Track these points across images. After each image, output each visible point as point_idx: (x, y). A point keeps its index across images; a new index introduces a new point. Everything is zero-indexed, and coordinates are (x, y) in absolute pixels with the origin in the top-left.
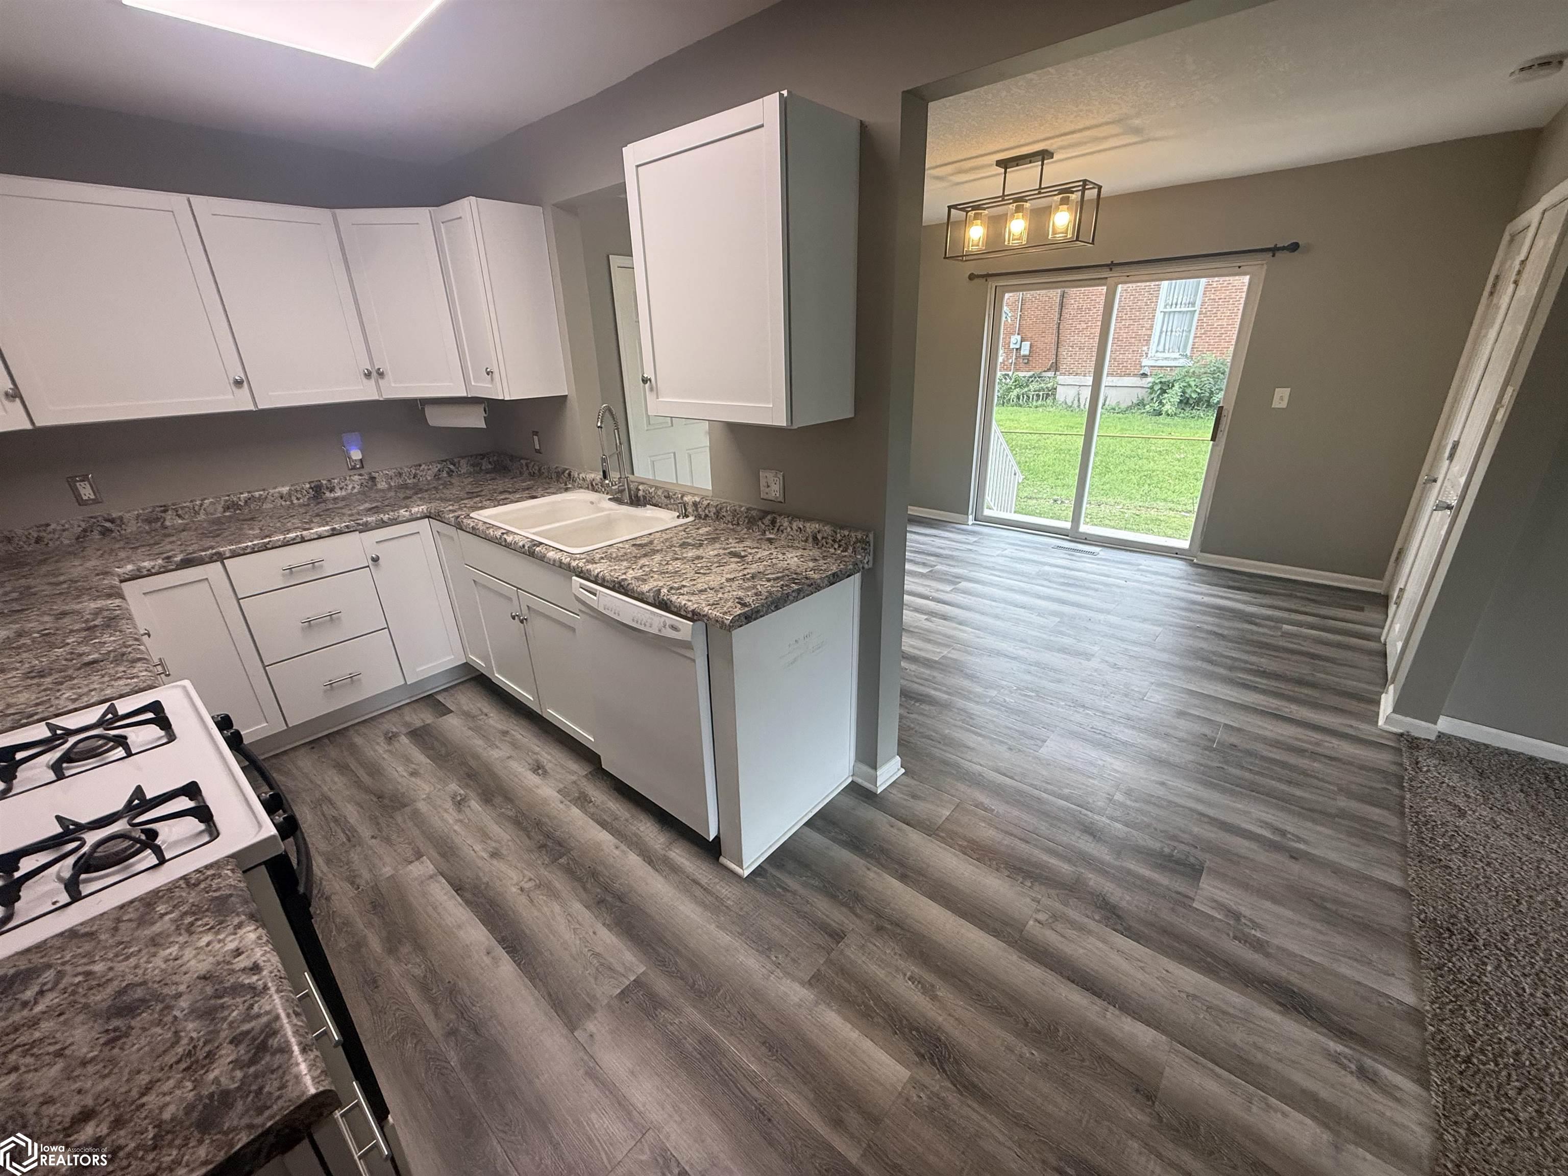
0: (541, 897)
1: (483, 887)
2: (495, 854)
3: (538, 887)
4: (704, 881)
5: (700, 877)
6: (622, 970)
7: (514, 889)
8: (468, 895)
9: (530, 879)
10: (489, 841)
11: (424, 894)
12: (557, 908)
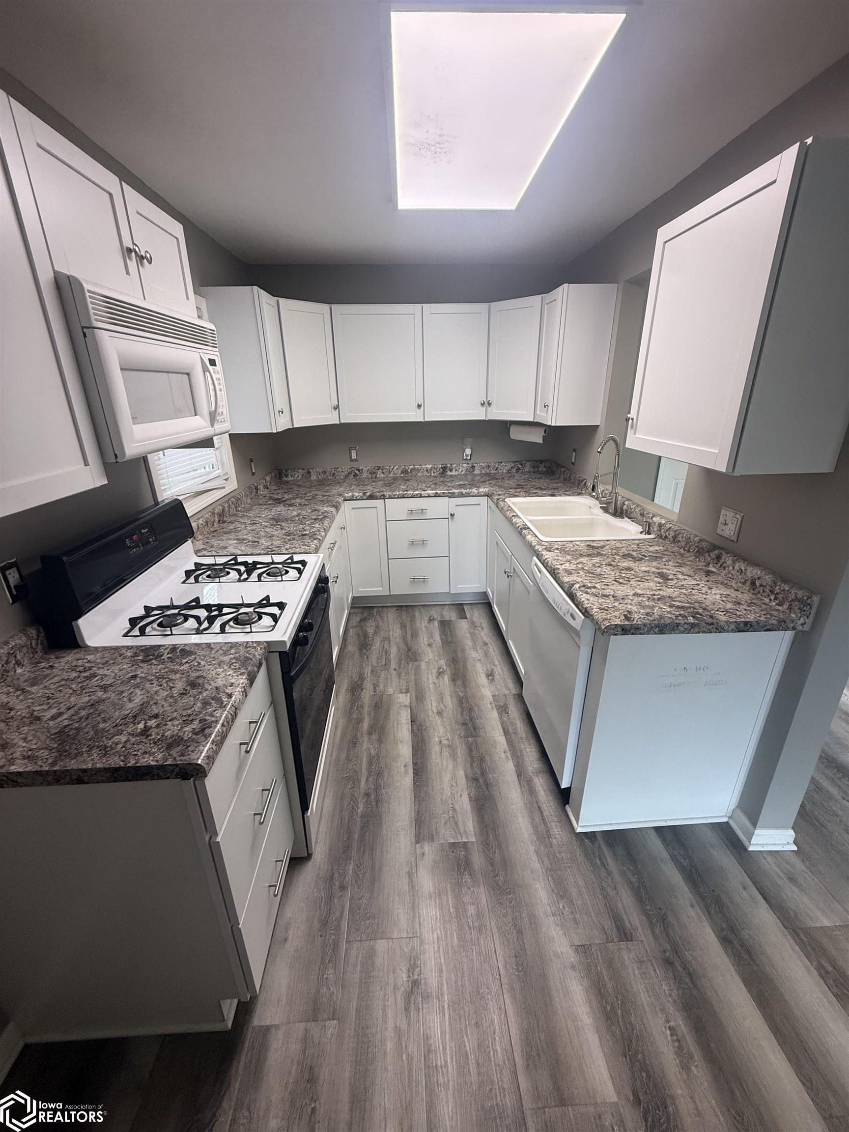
0: (447, 753)
1: (424, 728)
2: (440, 713)
3: (449, 746)
4: (546, 813)
5: (545, 808)
6: (462, 831)
7: (437, 739)
8: (415, 728)
9: (448, 739)
10: (441, 704)
11: (398, 714)
12: (451, 766)
